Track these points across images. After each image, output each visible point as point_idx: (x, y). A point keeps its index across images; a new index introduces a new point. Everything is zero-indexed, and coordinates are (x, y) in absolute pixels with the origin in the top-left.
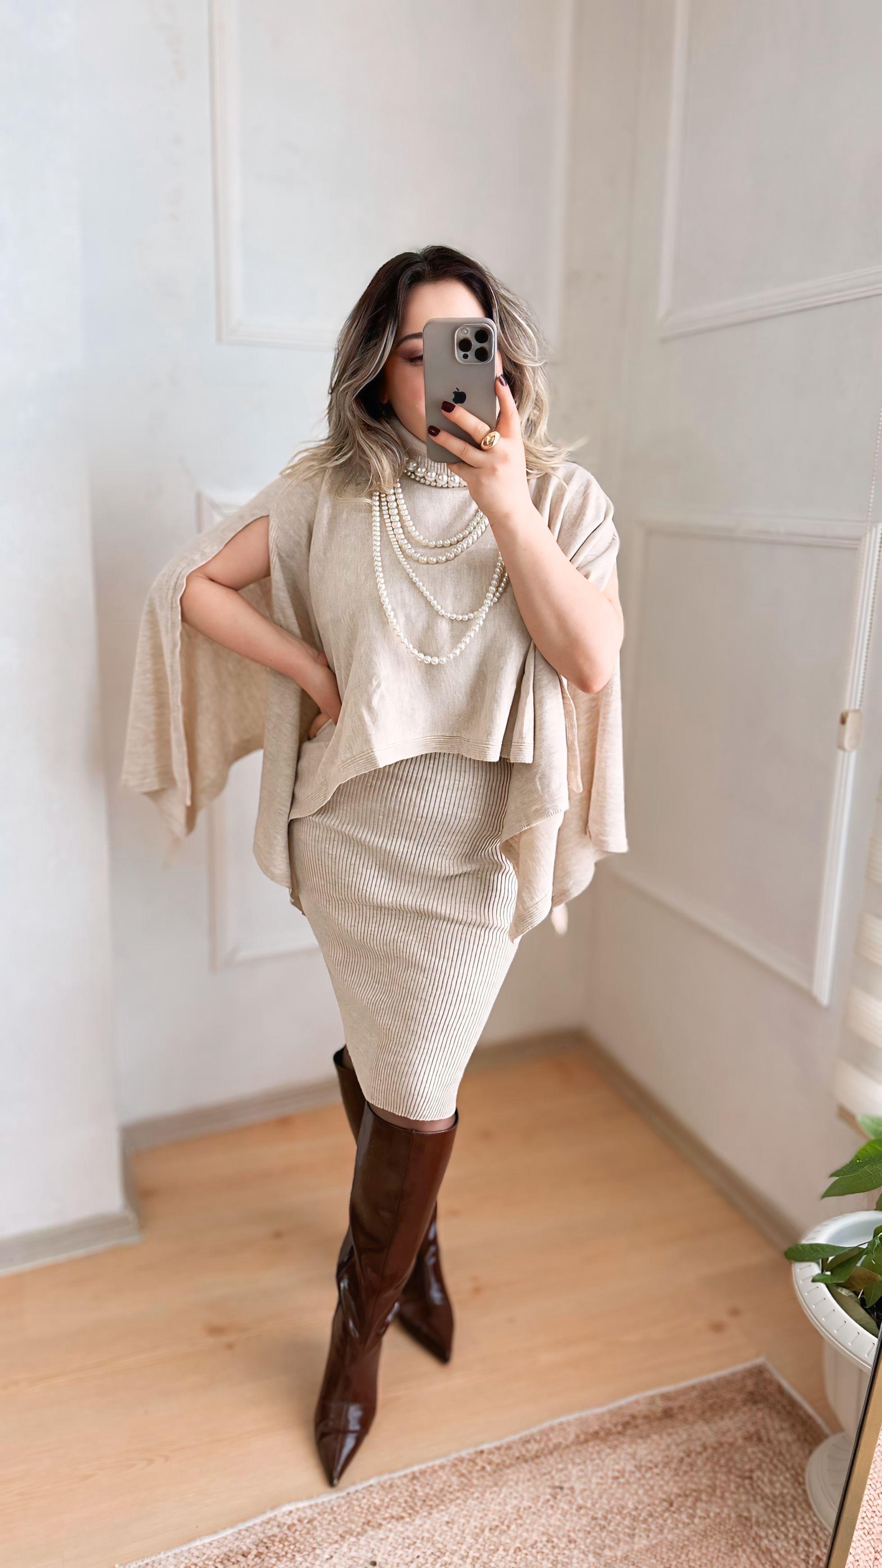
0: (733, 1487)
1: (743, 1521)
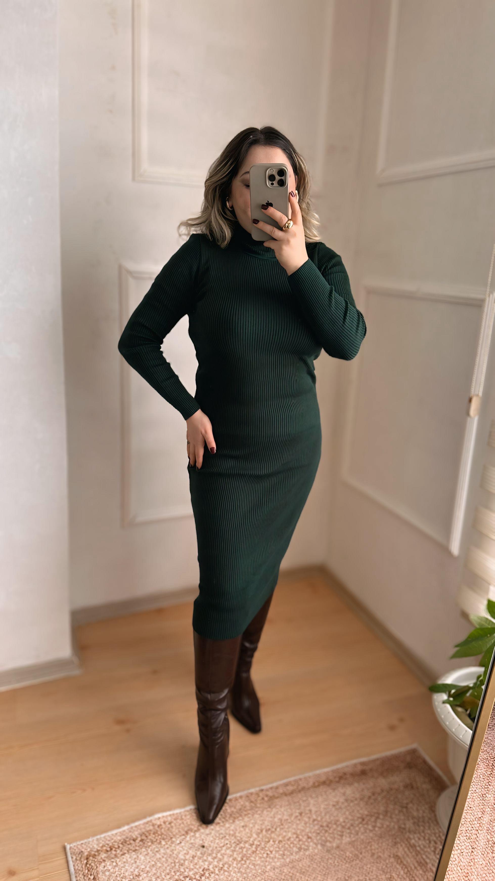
1: (402, 829)
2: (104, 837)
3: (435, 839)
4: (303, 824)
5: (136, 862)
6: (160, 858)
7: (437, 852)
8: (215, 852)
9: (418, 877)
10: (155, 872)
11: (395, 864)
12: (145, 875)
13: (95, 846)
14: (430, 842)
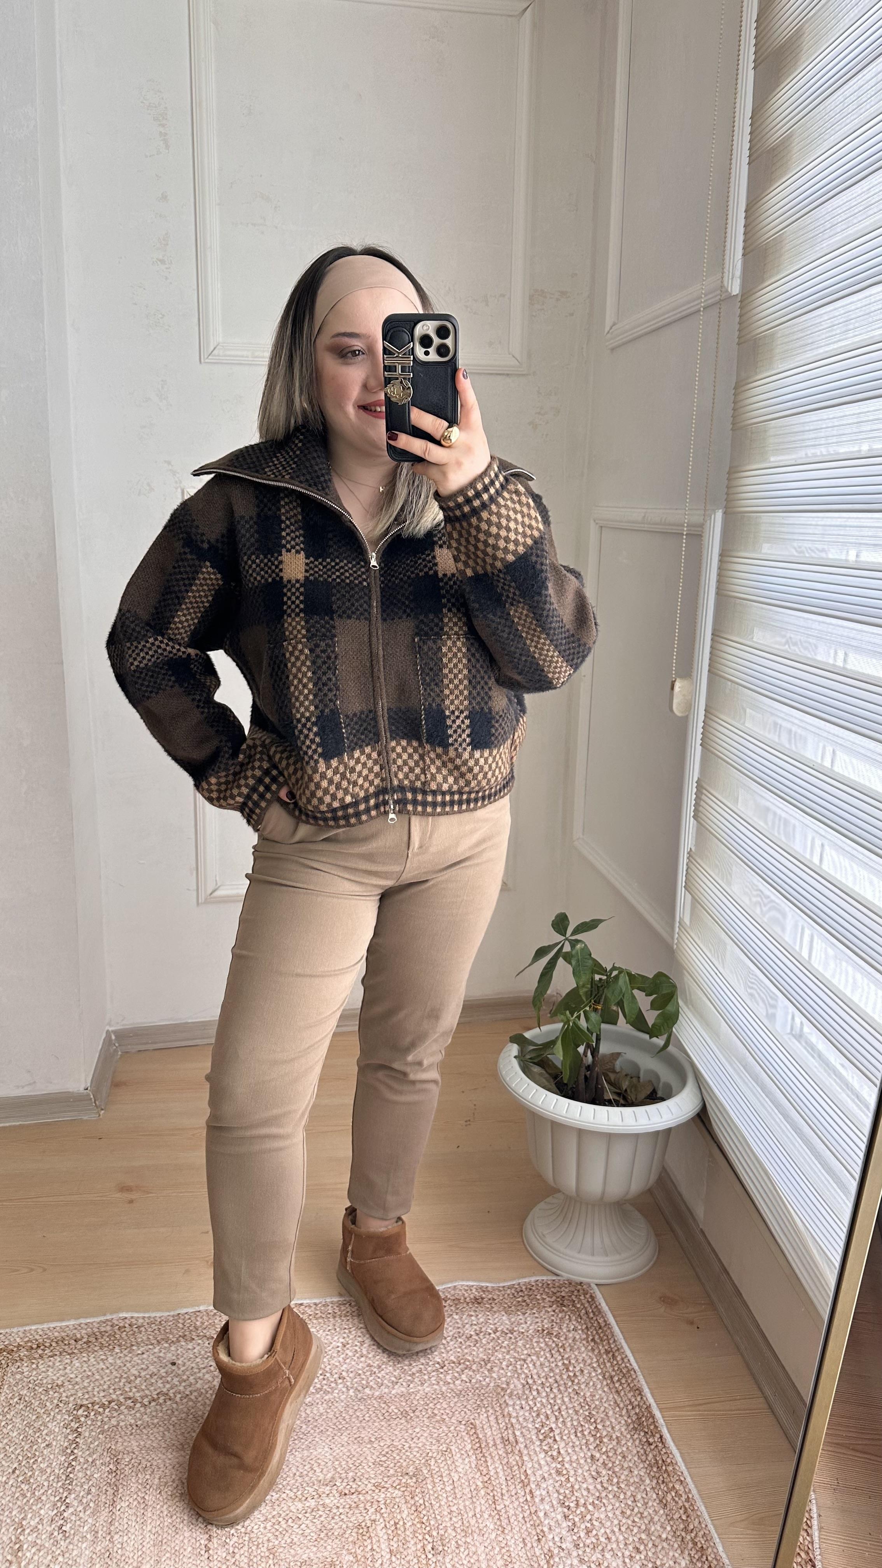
0: (504, 1363)
1: (499, 1390)
2: (36, 1331)
3: (549, 1412)
4: (341, 1359)
5: (65, 1368)
6: (102, 1369)
7: (542, 1431)
8: (188, 1373)
9: (492, 1457)
10: (86, 1384)
11: (464, 1434)
12: (70, 1387)
13: (18, 1340)
14: (538, 1415)
